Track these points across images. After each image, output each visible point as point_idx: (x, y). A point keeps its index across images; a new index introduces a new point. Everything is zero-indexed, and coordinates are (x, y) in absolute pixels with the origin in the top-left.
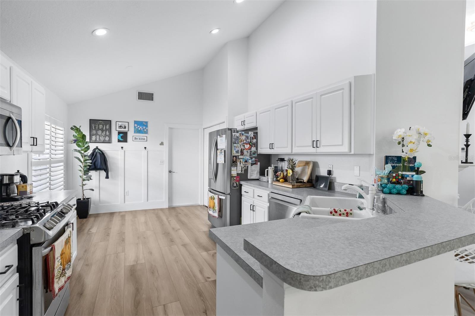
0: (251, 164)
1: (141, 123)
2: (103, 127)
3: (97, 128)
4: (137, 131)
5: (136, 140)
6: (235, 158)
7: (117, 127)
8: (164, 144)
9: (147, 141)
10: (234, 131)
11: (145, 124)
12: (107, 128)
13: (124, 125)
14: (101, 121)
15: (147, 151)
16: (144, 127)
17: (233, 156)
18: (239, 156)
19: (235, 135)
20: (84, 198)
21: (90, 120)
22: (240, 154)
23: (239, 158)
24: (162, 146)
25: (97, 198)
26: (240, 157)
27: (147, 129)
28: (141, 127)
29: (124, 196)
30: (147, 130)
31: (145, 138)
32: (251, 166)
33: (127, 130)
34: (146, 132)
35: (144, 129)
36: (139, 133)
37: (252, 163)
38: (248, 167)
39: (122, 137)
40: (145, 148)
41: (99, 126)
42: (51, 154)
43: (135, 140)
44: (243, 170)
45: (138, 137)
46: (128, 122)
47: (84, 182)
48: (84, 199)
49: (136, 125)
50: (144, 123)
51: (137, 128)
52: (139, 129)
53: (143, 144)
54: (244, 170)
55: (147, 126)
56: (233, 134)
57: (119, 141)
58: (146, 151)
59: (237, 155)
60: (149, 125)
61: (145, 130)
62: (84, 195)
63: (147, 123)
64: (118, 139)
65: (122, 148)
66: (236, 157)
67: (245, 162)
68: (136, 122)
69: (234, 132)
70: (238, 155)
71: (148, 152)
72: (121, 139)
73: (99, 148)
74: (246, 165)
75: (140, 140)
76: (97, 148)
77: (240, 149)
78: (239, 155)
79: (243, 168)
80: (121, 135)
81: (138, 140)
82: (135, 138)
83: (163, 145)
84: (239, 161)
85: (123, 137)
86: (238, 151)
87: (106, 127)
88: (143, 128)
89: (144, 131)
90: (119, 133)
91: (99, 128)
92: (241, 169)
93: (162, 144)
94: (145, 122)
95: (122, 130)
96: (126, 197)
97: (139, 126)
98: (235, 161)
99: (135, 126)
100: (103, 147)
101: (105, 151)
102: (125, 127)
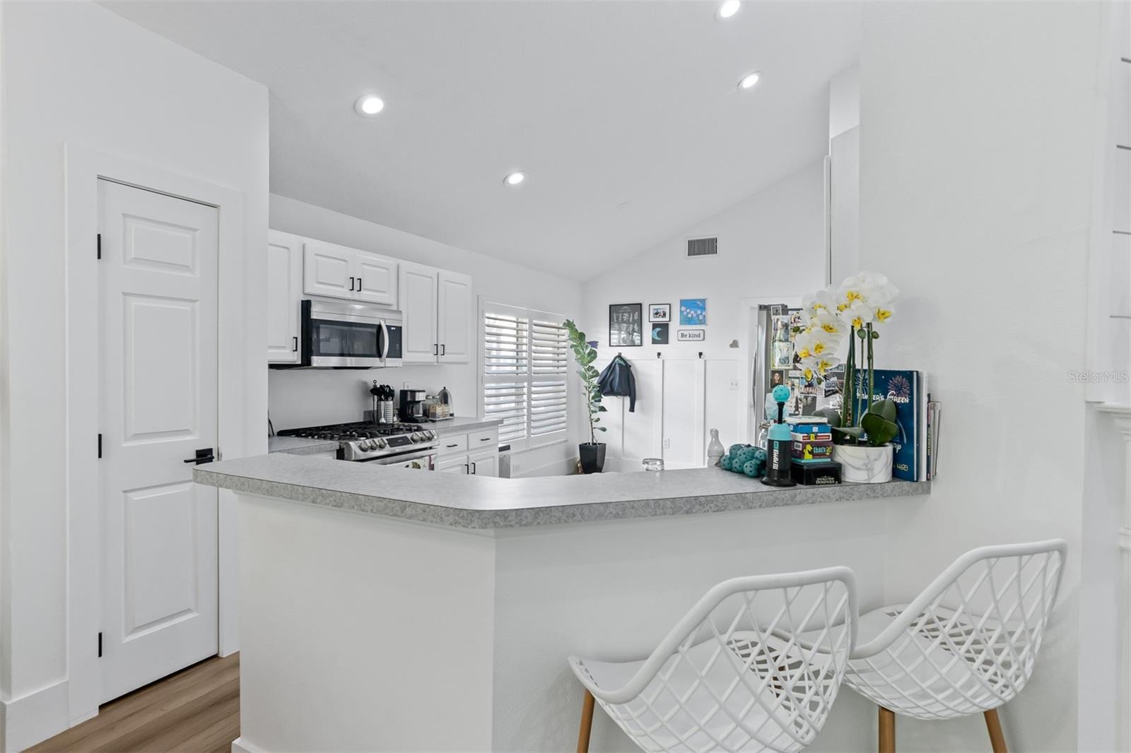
0: (826, 392)
1: (694, 303)
2: (630, 317)
3: (620, 319)
4: (686, 320)
5: (684, 339)
6: (777, 376)
7: (651, 314)
8: (740, 344)
9: (704, 339)
10: (777, 311)
11: (701, 305)
12: (636, 318)
13: (662, 310)
14: (625, 307)
15: (705, 361)
16: (699, 312)
17: (774, 372)
18: (790, 372)
19: (778, 319)
20: (595, 442)
21: (610, 306)
22: (791, 367)
23: (790, 376)
24: (734, 349)
25: (619, 446)
26: (792, 373)
27: (704, 314)
28: (692, 312)
29: (662, 448)
30: (704, 316)
31: (702, 333)
32: (826, 396)
33: (667, 319)
34: (703, 322)
35: (698, 316)
36: (689, 324)
37: (827, 389)
38: (814, 399)
39: (659, 334)
40: (701, 354)
41: (623, 316)
42: (530, 365)
43: (682, 339)
44: (801, 406)
45: (685, 333)
46: (670, 305)
47: (595, 416)
48: (595, 444)
49: (683, 309)
50: (698, 302)
51: (685, 313)
52: (690, 316)
53: (697, 346)
54: (803, 406)
55: (703, 309)
56: (774, 318)
57: (654, 342)
58: (702, 361)
59: (783, 367)
60: (709, 305)
61: (701, 317)
62: (593, 436)
63: (703, 301)
64: (653, 338)
65: (659, 354)
66: (781, 372)
67: (806, 386)
68: (683, 303)
69: (777, 313)
70: (786, 370)
71: (707, 362)
72: (657, 338)
73: (622, 355)
74: (808, 393)
75: (691, 339)
76: (619, 356)
77: (794, 353)
78: (789, 370)
79: (799, 402)
80: (658, 329)
81: (688, 338)
82: (682, 335)
83: (737, 347)
84: (790, 383)
85: (662, 332)
86: (788, 358)
87: (633, 316)
88: (696, 312)
89: (698, 318)
90: (655, 326)
91: (623, 319)
92: (794, 404)
93: (735, 344)
94: (699, 300)
95: (660, 320)
96: (665, 450)
97: (688, 311)
98: (777, 382)
99: (681, 311)
100: (629, 354)
101: (633, 362)
102: (664, 314)
